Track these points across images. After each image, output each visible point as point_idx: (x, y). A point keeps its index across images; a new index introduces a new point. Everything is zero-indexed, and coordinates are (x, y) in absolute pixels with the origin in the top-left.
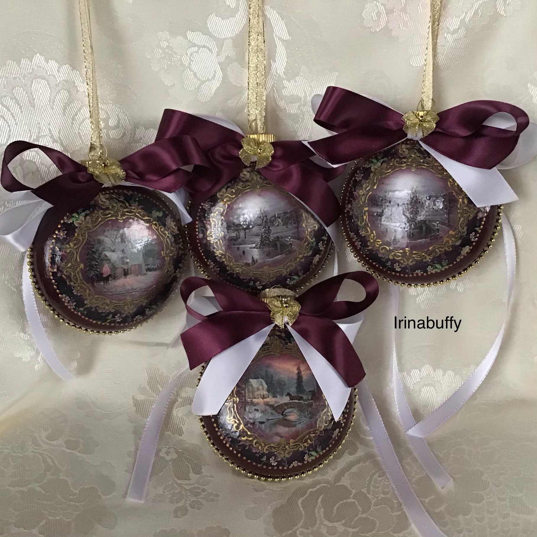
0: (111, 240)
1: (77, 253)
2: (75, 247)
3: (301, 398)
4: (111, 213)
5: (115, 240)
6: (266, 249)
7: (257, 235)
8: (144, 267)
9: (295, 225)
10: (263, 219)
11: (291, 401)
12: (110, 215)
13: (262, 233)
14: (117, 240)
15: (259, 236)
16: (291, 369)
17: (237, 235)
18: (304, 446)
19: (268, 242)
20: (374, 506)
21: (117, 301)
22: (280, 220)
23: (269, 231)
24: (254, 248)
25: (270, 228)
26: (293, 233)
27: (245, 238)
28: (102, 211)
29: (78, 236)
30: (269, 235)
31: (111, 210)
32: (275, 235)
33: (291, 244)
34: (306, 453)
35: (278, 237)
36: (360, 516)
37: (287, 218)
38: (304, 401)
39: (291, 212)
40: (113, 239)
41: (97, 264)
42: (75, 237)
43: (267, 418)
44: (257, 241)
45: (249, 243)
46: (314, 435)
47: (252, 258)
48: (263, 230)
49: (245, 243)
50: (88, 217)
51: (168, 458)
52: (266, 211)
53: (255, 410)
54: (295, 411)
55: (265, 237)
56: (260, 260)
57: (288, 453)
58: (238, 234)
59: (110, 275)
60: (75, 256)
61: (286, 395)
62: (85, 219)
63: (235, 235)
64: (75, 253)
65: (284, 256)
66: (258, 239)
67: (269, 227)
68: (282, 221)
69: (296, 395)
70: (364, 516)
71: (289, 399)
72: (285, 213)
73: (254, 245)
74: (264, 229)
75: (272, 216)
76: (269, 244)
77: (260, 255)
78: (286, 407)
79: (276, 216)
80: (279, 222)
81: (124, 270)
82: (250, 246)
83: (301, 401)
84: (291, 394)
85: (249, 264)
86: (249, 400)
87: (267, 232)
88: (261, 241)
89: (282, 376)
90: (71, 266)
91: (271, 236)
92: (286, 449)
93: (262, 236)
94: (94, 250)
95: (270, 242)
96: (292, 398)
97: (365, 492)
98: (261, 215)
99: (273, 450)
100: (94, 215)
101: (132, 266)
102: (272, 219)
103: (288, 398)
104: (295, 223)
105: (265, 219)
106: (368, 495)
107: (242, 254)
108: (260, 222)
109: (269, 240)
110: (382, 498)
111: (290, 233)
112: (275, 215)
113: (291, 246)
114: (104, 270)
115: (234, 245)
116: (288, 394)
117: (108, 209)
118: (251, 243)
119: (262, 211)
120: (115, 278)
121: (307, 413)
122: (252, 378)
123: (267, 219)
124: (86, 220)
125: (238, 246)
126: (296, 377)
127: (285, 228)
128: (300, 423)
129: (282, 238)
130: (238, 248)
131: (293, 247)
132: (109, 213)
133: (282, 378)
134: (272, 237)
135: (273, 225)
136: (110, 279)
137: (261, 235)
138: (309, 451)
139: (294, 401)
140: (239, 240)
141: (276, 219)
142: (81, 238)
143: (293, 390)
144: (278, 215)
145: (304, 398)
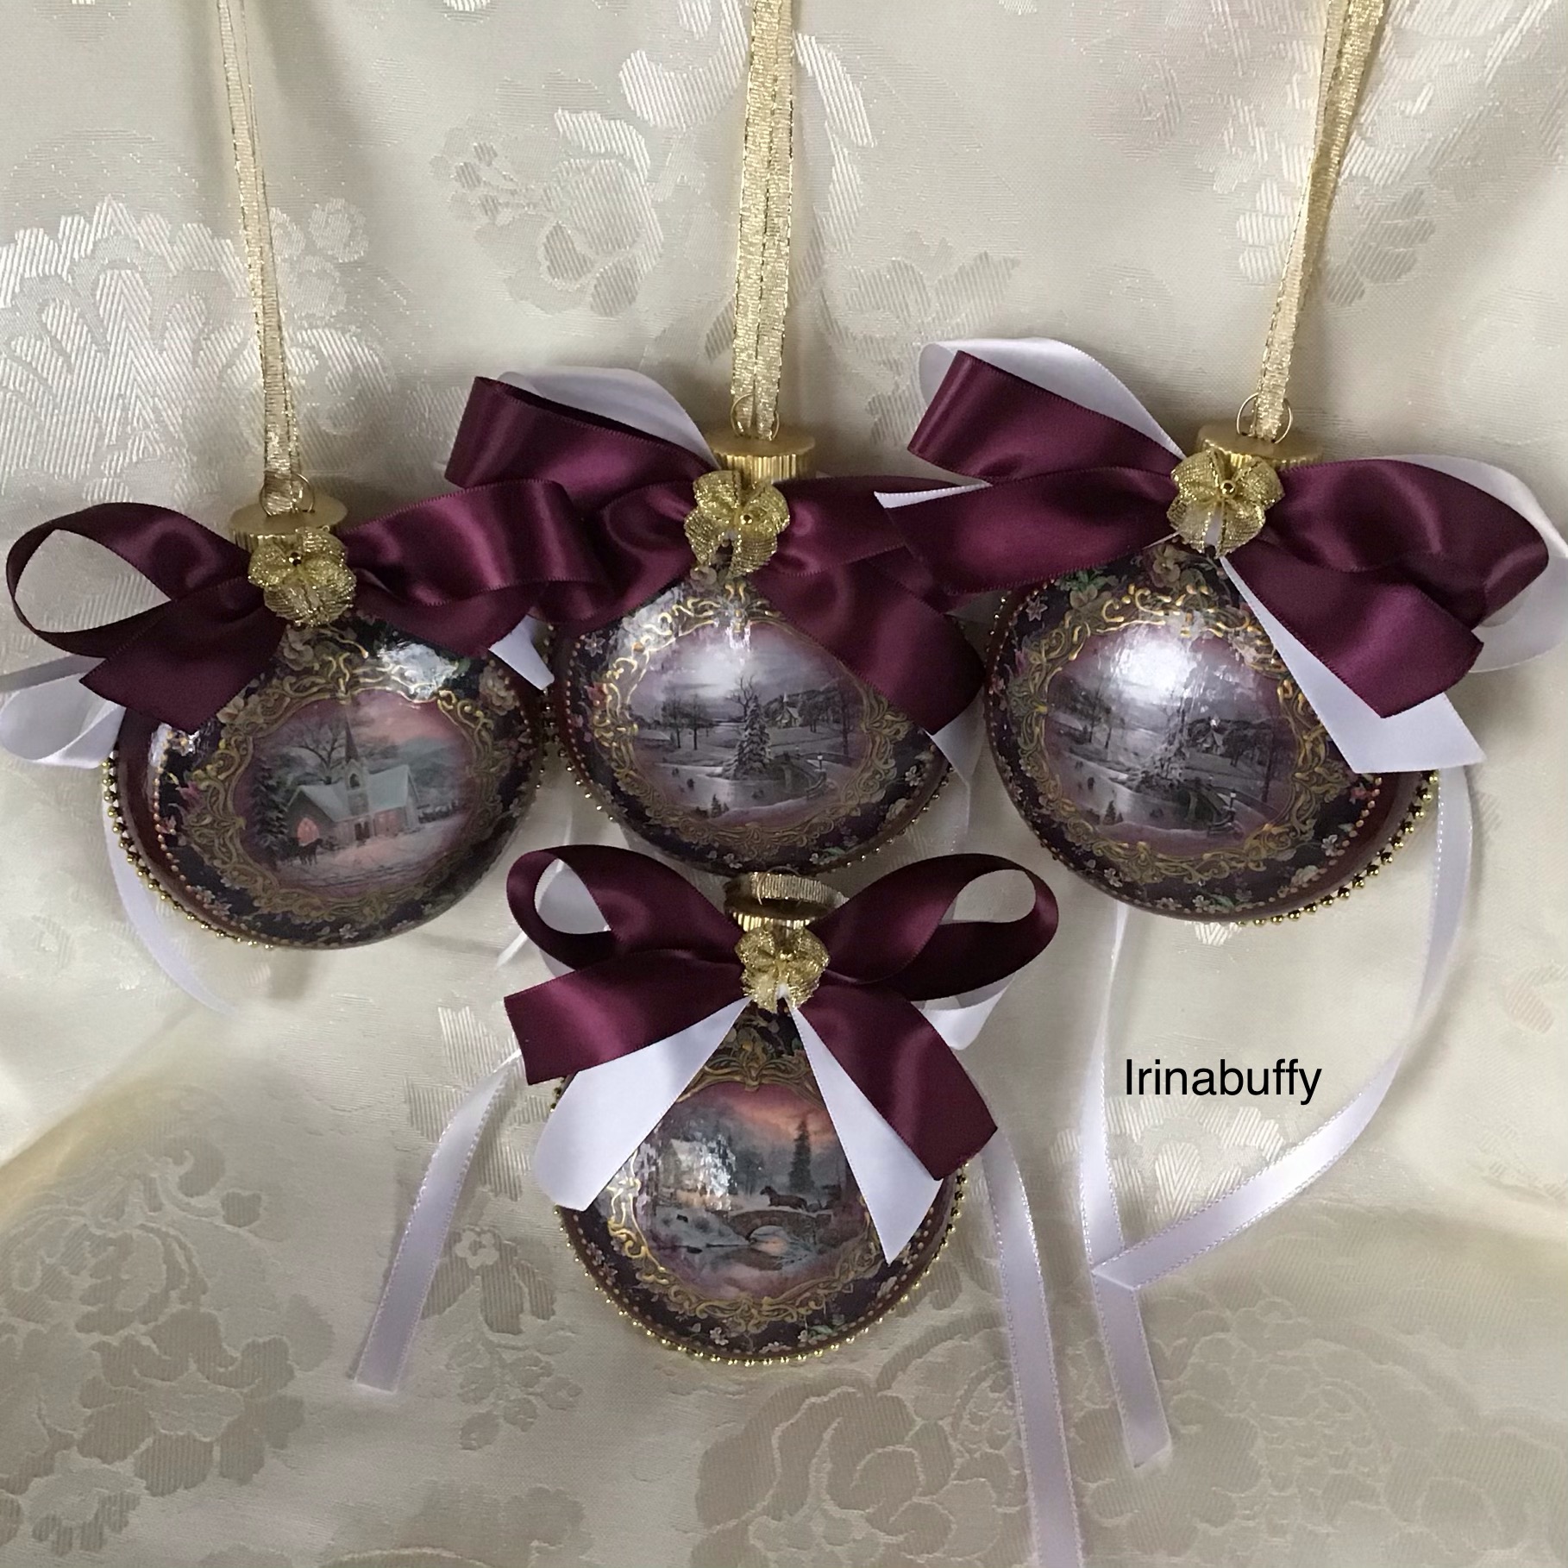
0: (320, 756)
1: (226, 791)
2: (222, 777)
3: (800, 1203)
4: (318, 684)
5: (330, 754)
6: (751, 783)
7: (728, 745)
8: (413, 814)
9: (840, 727)
10: (746, 706)
11: (774, 1208)
12: (315, 689)
13: (743, 742)
14: (335, 755)
15: (734, 747)
16: (783, 1127)
17: (672, 738)
18: (798, 1313)
19: (757, 765)
20: (959, 1477)
21: (341, 898)
22: (794, 712)
23: (762, 737)
24: (719, 776)
25: (766, 731)
26: (832, 747)
27: (696, 748)
28: (293, 680)
29: (226, 748)
30: (763, 749)
31: (317, 674)
32: (780, 750)
33: (824, 774)
34: (804, 1328)
35: (786, 756)
36: (915, 1500)
37: (815, 706)
38: (808, 1211)
39: (828, 691)
40: (324, 754)
41: (281, 816)
42: (219, 752)
43: (708, 1242)
44: (729, 760)
45: (707, 762)
46: (826, 1292)
47: (714, 799)
48: (747, 733)
49: (696, 762)
50: (254, 698)
51: (474, 1262)
52: (757, 684)
53: (679, 1217)
54: (782, 1233)
55: (751, 751)
56: (734, 806)
57: (758, 1325)
58: (675, 735)
59: (319, 842)
60: (222, 797)
61: (762, 1193)
62: (246, 704)
63: (668, 738)
64: (222, 791)
65: (802, 801)
66: (731, 756)
67: (762, 728)
68: (800, 715)
69: (789, 1193)
70: (926, 1501)
71: (769, 1202)
72: (811, 694)
73: (719, 770)
74: (749, 731)
75: (771, 699)
76: (761, 772)
77: (736, 795)
78: (758, 1221)
79: (785, 700)
80: (791, 716)
81: (358, 826)
82: (709, 769)
83: (800, 1211)
84: (776, 1190)
85: (705, 812)
86: (665, 1190)
87: (756, 739)
88: (740, 760)
89: (755, 1142)
90: (212, 823)
91: (768, 750)
92: (752, 1317)
93: (742, 749)
94: (272, 782)
95: (764, 765)
96: (776, 1200)
97: (948, 1429)
98: (742, 695)
99: (719, 1315)
100: (269, 691)
101: (377, 815)
102: (775, 706)
103: (766, 1199)
104: (837, 721)
105: (752, 706)
106: (951, 1442)
107: (685, 786)
108: (737, 711)
109: (761, 761)
110: (986, 1456)
111: (822, 747)
112: (782, 698)
113: (825, 779)
114: (300, 830)
115: (665, 761)
116: (768, 1190)
117: (308, 671)
118: (712, 763)
119: (746, 685)
120: (332, 846)
121: (811, 1240)
122: (678, 1138)
123: (757, 706)
124: (249, 707)
125: (676, 766)
126: (792, 1147)
127: (809, 732)
128: (793, 1262)
129: (798, 757)
130: (676, 772)
131: (828, 780)
132: (314, 684)
133: (754, 1146)
134: (769, 754)
135: (775, 724)
136: (319, 849)
137: (741, 746)
138: (811, 1323)
139: (780, 1208)
140: (680, 752)
141: (782, 707)
142: (234, 753)
143: (781, 1181)
144: (789, 696)
145: (808, 1204)
